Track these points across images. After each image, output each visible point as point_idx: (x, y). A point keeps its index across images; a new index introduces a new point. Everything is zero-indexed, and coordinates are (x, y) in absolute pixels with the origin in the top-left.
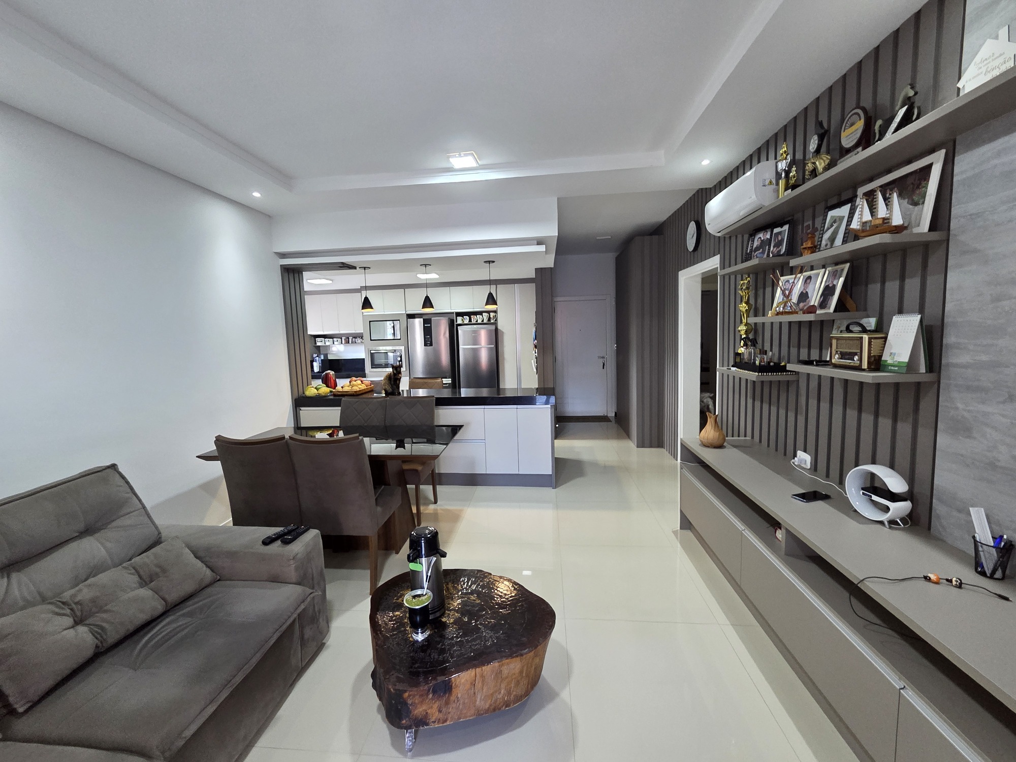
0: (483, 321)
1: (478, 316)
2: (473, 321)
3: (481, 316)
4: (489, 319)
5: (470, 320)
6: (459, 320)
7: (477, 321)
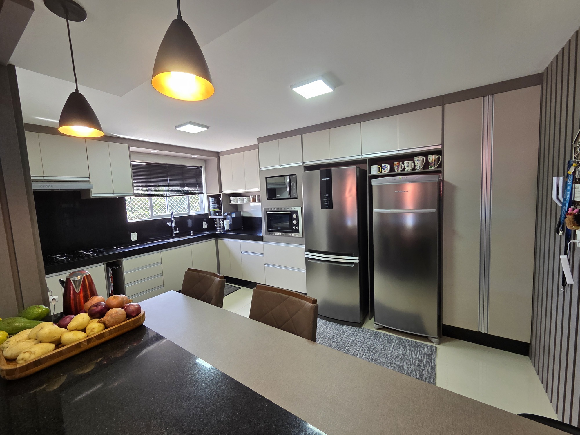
0: (414, 169)
1: (405, 162)
2: (398, 170)
3: (410, 162)
4: (426, 165)
5: (392, 169)
6: (375, 170)
7: (404, 170)
